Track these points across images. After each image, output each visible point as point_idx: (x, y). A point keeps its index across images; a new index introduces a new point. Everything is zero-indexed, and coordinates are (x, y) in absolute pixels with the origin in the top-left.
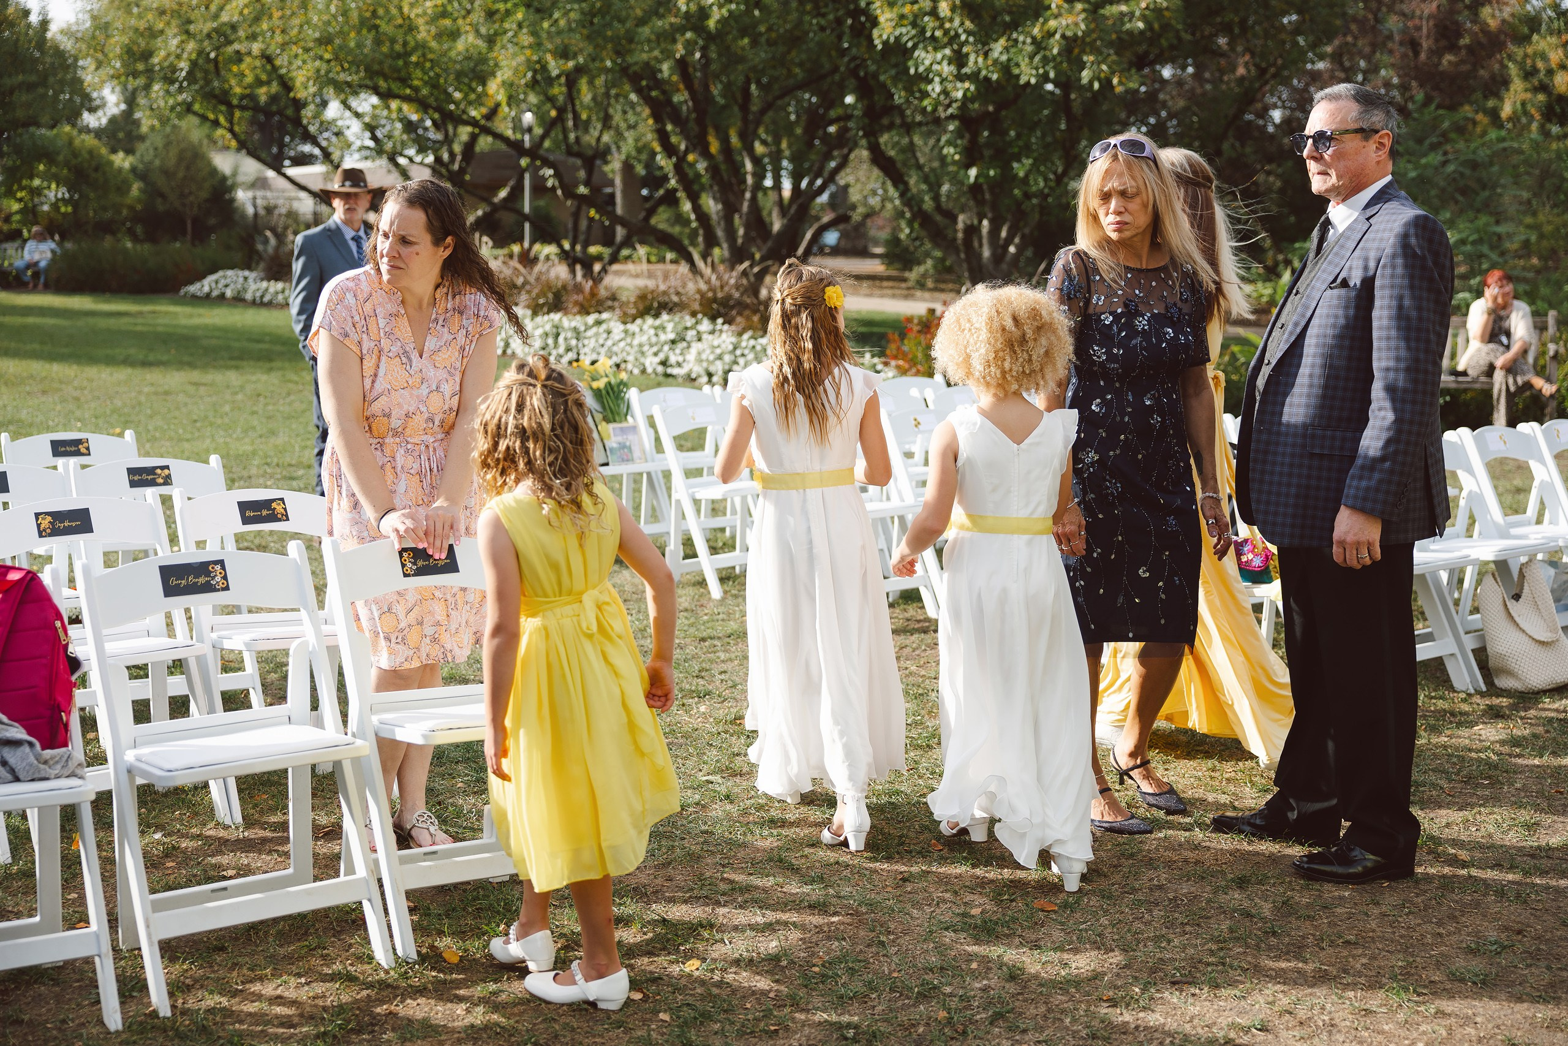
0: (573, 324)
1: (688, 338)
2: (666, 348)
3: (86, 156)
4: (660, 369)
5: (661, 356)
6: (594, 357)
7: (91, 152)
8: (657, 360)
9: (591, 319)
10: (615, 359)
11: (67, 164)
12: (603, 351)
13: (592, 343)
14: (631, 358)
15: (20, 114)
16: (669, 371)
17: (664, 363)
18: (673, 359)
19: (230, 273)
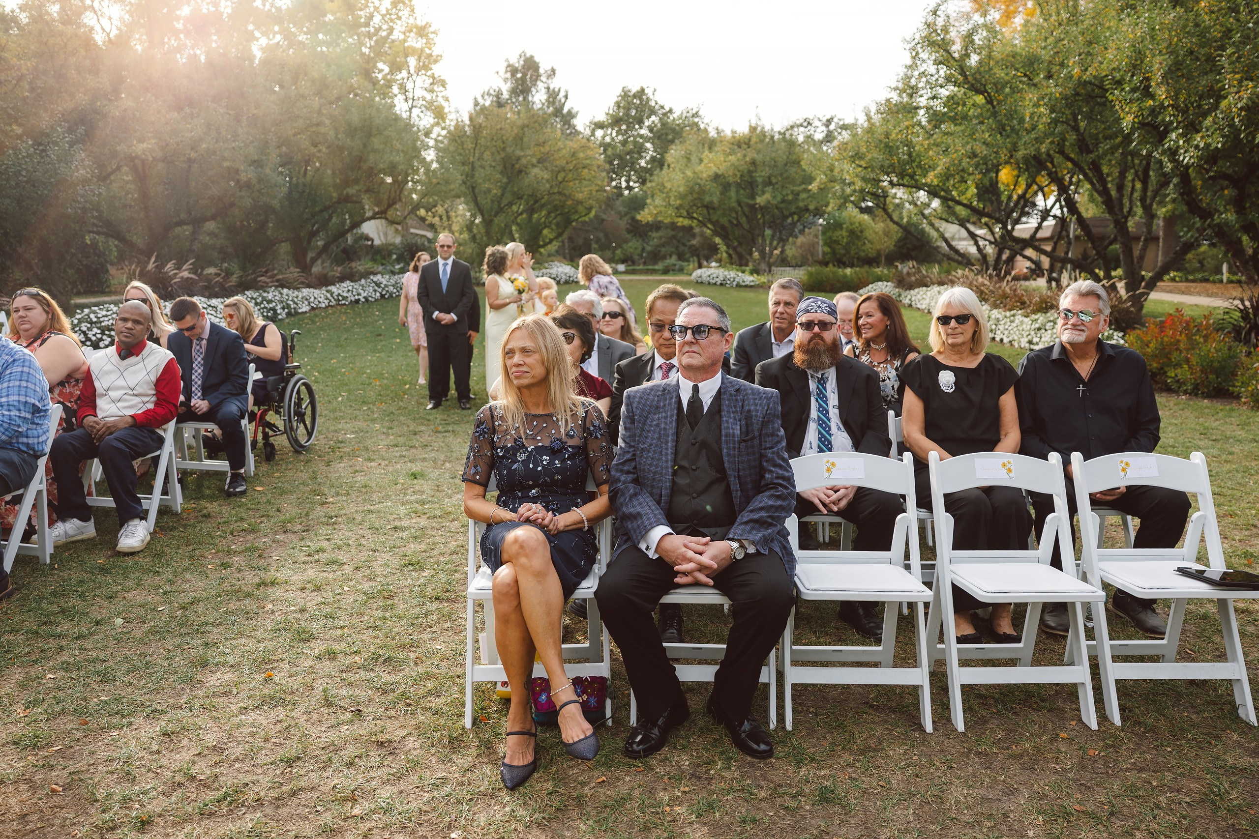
0: (999, 316)
1: (1047, 328)
2: (1033, 333)
3: (857, 225)
4: (1027, 345)
5: (1030, 337)
6: (1001, 336)
7: (859, 223)
8: (1026, 340)
9: (1008, 314)
10: (1011, 339)
11: (848, 230)
12: (1006, 332)
13: (1001, 327)
14: (1016, 338)
15: (801, 204)
16: (1032, 347)
17: (1030, 342)
18: (1036, 340)
19: (880, 283)
